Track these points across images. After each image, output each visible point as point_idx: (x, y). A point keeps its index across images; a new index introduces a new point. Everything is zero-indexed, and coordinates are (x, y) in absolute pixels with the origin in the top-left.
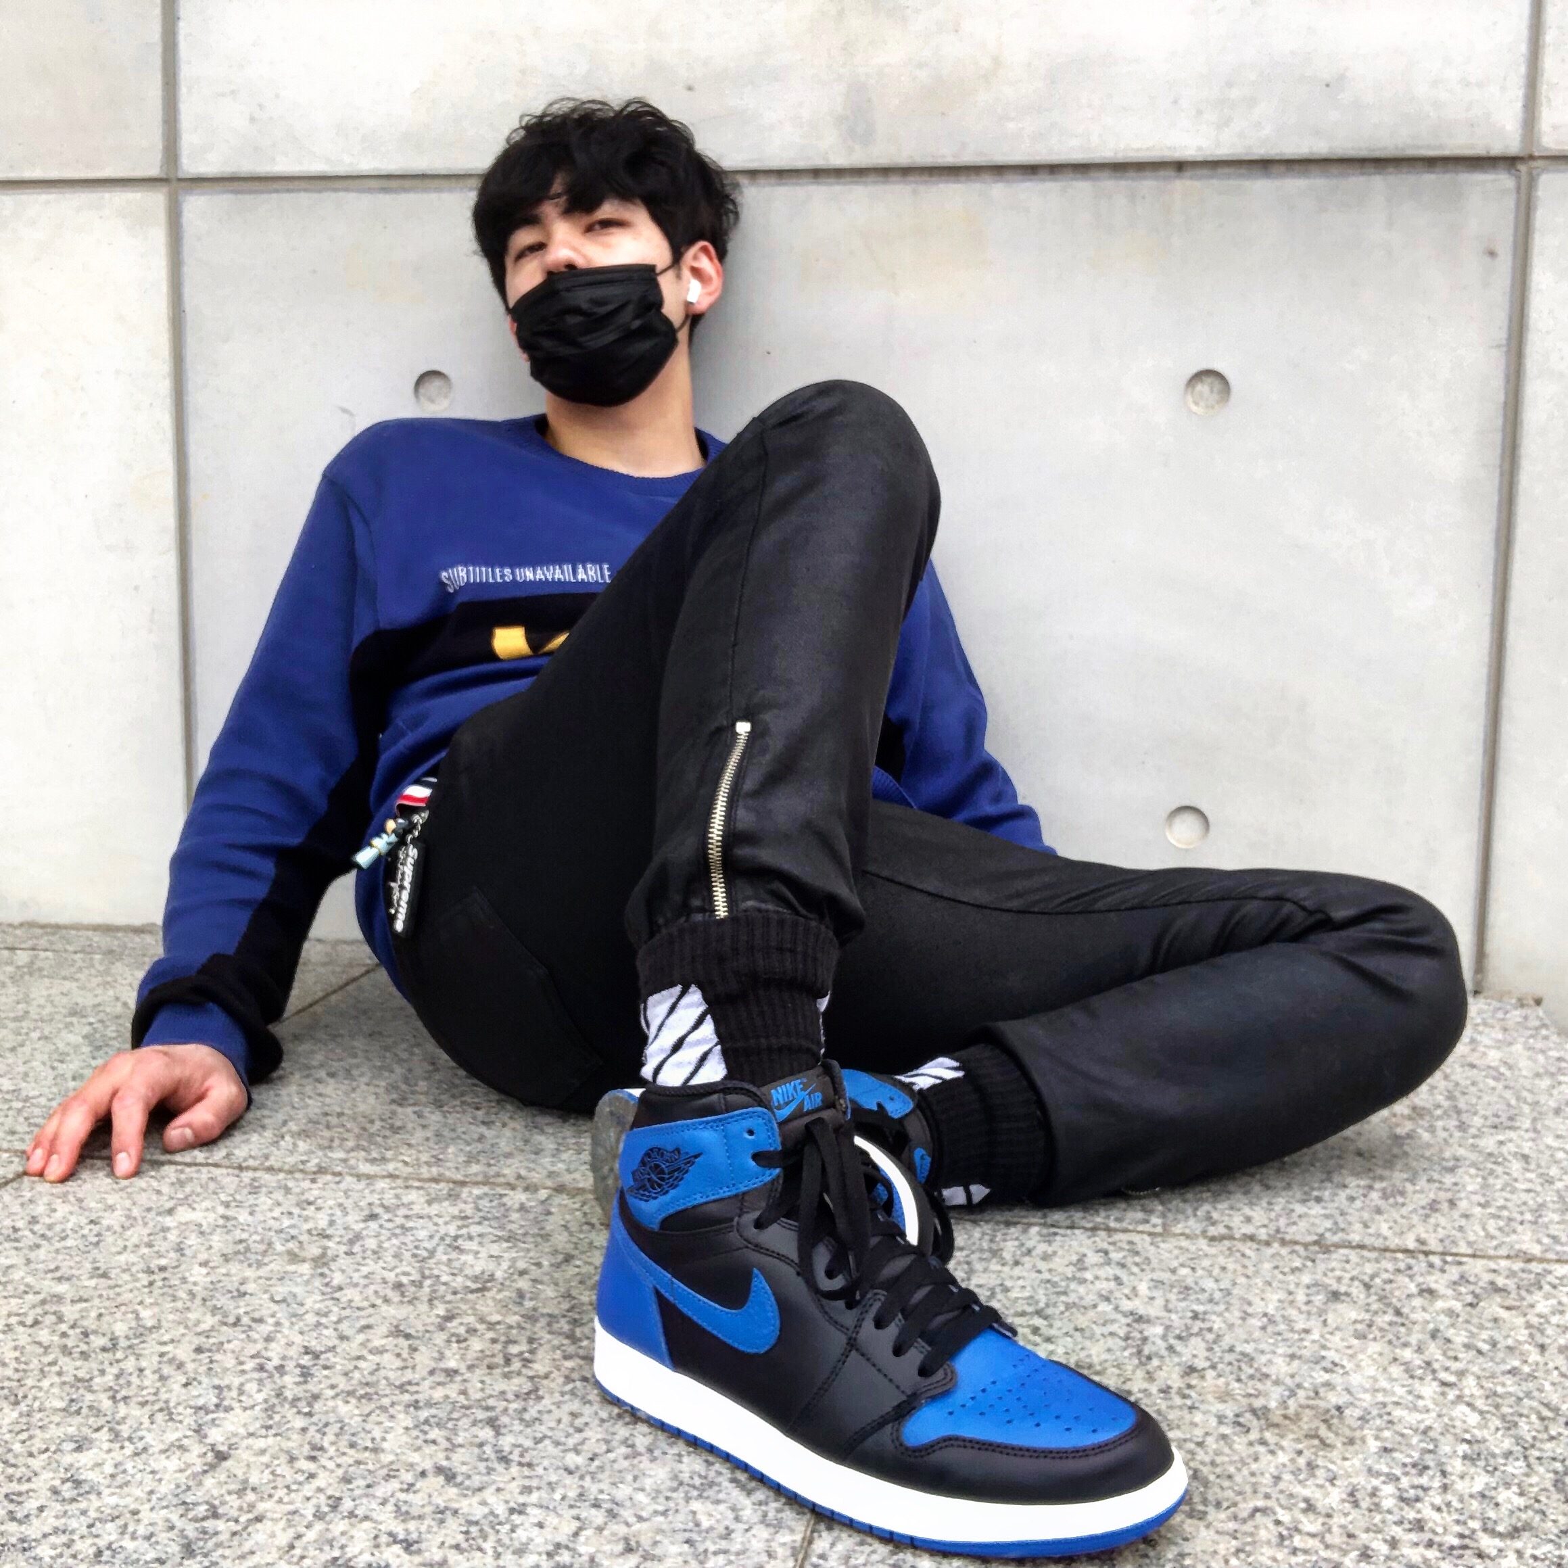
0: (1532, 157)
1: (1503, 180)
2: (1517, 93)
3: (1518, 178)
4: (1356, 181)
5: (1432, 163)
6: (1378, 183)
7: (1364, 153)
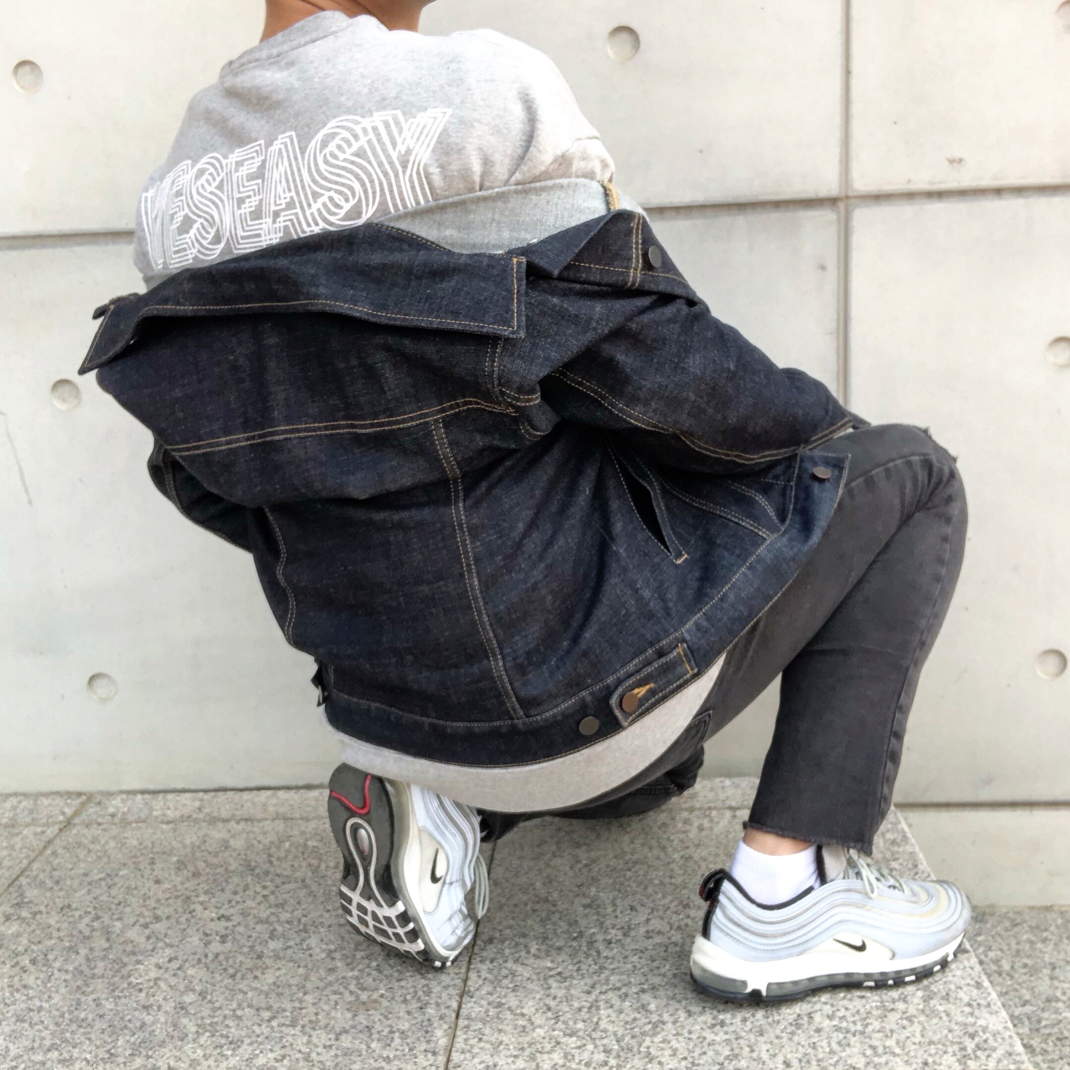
0: (847, 197)
1: (827, 215)
2: (835, 152)
3: (838, 213)
4: (726, 220)
5: (778, 205)
6: (740, 221)
7: (730, 200)
